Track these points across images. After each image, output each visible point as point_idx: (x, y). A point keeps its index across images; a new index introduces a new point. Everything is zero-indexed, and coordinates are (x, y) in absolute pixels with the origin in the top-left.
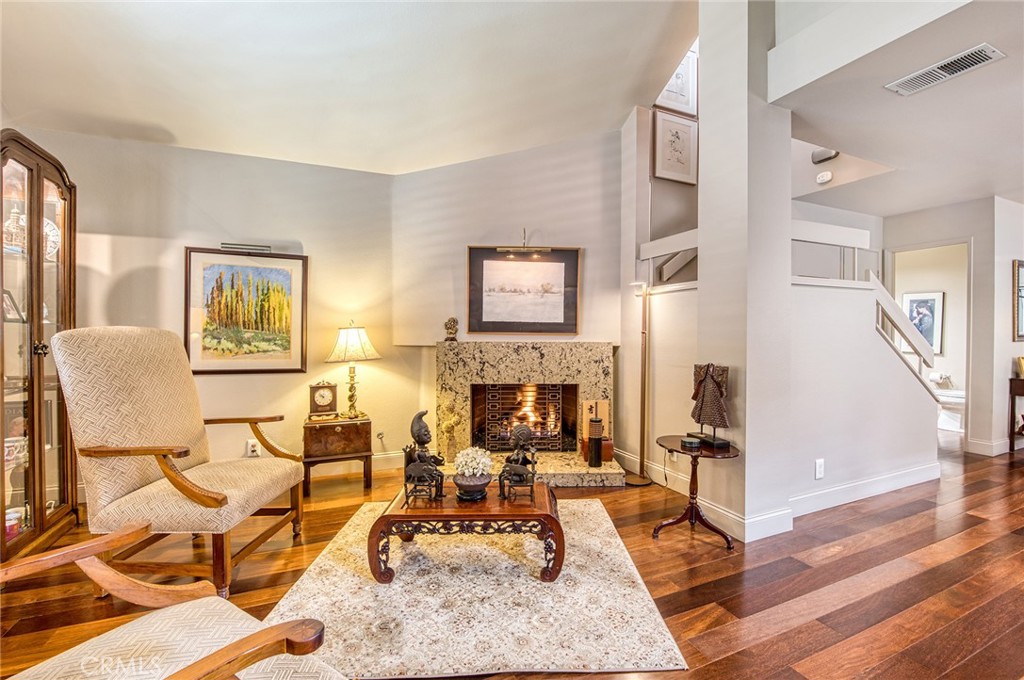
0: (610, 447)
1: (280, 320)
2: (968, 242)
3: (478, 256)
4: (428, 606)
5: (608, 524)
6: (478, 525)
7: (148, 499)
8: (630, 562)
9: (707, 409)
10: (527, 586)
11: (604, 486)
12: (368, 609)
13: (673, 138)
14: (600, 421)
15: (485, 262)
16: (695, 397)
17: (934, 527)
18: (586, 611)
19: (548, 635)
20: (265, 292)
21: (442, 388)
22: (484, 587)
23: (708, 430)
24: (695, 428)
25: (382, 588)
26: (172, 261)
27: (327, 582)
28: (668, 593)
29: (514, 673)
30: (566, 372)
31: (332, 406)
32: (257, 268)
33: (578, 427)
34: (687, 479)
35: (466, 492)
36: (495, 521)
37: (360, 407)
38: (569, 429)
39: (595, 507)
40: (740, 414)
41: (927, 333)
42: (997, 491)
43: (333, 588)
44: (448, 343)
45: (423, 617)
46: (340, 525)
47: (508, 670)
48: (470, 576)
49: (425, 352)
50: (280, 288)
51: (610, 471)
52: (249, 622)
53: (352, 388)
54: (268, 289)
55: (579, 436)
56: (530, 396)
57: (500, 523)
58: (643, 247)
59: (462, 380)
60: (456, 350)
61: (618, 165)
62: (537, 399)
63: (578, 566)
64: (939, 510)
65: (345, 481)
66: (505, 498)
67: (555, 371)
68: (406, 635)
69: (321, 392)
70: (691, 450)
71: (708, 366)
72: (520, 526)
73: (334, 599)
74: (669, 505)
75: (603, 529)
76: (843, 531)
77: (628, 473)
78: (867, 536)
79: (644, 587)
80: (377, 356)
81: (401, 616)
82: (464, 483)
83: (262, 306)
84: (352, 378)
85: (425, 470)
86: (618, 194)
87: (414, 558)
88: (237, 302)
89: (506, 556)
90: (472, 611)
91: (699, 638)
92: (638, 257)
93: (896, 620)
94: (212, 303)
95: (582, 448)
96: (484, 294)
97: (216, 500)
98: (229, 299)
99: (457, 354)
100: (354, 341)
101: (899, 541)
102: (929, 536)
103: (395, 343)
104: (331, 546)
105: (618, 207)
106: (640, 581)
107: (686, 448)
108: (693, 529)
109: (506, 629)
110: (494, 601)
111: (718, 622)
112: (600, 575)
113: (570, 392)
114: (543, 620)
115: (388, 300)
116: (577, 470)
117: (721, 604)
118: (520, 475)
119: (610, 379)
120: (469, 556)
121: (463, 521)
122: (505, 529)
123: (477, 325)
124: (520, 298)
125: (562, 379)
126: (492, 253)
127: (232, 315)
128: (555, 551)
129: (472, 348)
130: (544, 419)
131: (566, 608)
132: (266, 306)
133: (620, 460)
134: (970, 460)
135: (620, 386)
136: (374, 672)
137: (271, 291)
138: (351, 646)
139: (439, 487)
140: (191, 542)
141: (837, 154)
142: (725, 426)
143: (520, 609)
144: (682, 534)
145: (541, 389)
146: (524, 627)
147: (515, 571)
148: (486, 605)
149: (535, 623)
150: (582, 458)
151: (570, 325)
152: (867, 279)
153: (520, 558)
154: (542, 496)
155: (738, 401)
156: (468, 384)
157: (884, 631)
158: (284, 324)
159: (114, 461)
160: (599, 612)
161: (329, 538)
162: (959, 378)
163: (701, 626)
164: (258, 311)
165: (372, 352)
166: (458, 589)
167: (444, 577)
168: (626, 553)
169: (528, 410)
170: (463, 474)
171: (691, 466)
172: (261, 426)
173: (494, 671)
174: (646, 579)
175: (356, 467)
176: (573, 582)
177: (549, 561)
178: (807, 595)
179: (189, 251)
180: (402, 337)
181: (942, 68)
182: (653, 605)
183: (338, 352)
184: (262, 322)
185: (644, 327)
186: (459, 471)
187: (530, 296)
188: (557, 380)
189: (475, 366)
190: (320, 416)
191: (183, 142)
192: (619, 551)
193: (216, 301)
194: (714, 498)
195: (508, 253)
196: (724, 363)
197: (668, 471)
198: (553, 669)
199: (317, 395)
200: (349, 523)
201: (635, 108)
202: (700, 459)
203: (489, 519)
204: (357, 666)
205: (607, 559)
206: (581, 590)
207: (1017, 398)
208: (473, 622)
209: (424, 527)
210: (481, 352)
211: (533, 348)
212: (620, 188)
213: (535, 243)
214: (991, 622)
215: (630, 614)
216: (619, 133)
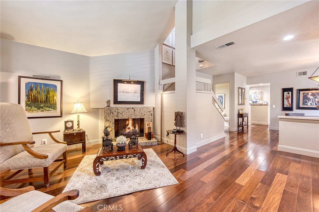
0: (153, 135)
1: (53, 100)
2: (230, 83)
3: (116, 82)
4: (112, 179)
5: (155, 154)
6: (124, 157)
7: (19, 159)
8: (162, 162)
9: (178, 123)
10: (138, 171)
11: (152, 145)
12: (95, 183)
13: (166, 52)
14: (151, 128)
15: (118, 84)
16: (175, 120)
17: (224, 147)
18: (154, 175)
19: (146, 181)
20: (48, 91)
21: (106, 120)
22: (127, 173)
23: (178, 128)
24: (175, 128)
25: (98, 177)
26: (13, 80)
27: (80, 178)
28: (172, 168)
29: (139, 191)
30: (141, 115)
31: (72, 127)
32: (45, 84)
33: (144, 130)
34: (174, 141)
35: (119, 148)
36: (129, 155)
37: (81, 127)
38: (142, 131)
39: (151, 150)
40: (185, 124)
41: (222, 103)
42: (236, 139)
43: (83, 179)
44: (108, 107)
45: (112, 182)
46: (79, 163)
47: (137, 191)
48: (122, 171)
49: (100, 110)
50: (53, 90)
51: (154, 141)
52: (48, 196)
53: (78, 122)
54: (49, 90)
55: (144, 132)
56: (130, 122)
57: (130, 155)
58: (160, 81)
59: (112, 118)
60: (110, 109)
61: (154, 59)
62: (133, 123)
63: (150, 165)
64: (225, 144)
65: (76, 150)
66: (130, 149)
67: (138, 114)
68: (108, 187)
69: (69, 123)
70: (175, 133)
71: (178, 112)
72: (136, 155)
73: (84, 182)
74: (168, 148)
75: (154, 155)
76: (207, 150)
77: (158, 141)
78: (212, 151)
79: (166, 167)
80: (86, 111)
81: (106, 183)
82: (120, 145)
83: (47, 96)
84: (78, 118)
85: (108, 143)
86: (154, 67)
87: (105, 168)
88: (38, 94)
89: (131, 165)
90: (125, 179)
91: (180, 176)
92: (159, 84)
93: (219, 167)
94: (29, 95)
95: (146, 135)
96: (118, 93)
97: (45, 156)
98: (35, 94)
99: (110, 111)
100: (80, 107)
101: (218, 151)
102: (224, 149)
103: (91, 108)
104: (78, 168)
105: (154, 70)
106: (165, 166)
107: (173, 132)
108: (175, 153)
109: (135, 182)
110: (130, 176)
111: (184, 173)
112: (156, 166)
113: (142, 121)
114: (144, 178)
115: (89, 95)
116: (145, 141)
117: (184, 169)
118: (134, 142)
119: (152, 116)
120: (120, 166)
121: (120, 156)
122: (131, 157)
123: (116, 102)
124: (128, 94)
125: (140, 117)
126: (121, 81)
127: (36, 99)
128: (145, 161)
129: (115, 109)
130: (135, 128)
131: (149, 175)
132: (48, 96)
133: (156, 138)
134: (230, 132)
135: (155, 118)
136: (102, 197)
137: (50, 91)
138: (93, 192)
139: (112, 148)
140: (28, 173)
141: (204, 61)
142: (182, 127)
143: (137, 177)
144: (173, 154)
145: (134, 120)
146: (139, 181)
147: (134, 168)
148: (128, 177)
149: (142, 179)
150: (146, 138)
151: (142, 102)
152: (211, 91)
153: (134, 165)
154: (140, 148)
155: (185, 120)
156: (114, 119)
157: (216, 169)
158: (55, 102)
159: (5, 147)
160: (157, 174)
161: (77, 166)
162: (228, 114)
163: (180, 174)
164: (46, 97)
165: (85, 110)
166: (120, 174)
167: (115, 172)
168: (161, 160)
169: (130, 126)
170: (119, 143)
171: (174, 137)
172: (52, 134)
173: (134, 191)
174: (167, 165)
175: (80, 146)
176: (149, 168)
177: (143, 164)
178: (201, 165)
179: (20, 77)
180: (93, 106)
181: (225, 45)
182: (169, 171)
183: (74, 110)
184: (47, 101)
185: (161, 102)
186: (118, 143)
187: (131, 94)
188: (139, 117)
189: (116, 114)
190: (68, 130)
191: (17, 40)
192: (158, 160)
193: (30, 94)
194: (180, 145)
195: (125, 81)
196: (182, 112)
197: (168, 140)
198: (148, 188)
199: (67, 124)
200: (82, 161)
201: (158, 44)
202: (177, 135)
203: (127, 155)
204: (97, 197)
205: (156, 162)
206: (152, 170)
207: (239, 118)
208: (126, 182)
209: (109, 158)
210: (117, 110)
211: (132, 108)
212: (154, 65)
213: (132, 79)
214: (236, 165)
215: (164, 174)
216: (154, 50)
